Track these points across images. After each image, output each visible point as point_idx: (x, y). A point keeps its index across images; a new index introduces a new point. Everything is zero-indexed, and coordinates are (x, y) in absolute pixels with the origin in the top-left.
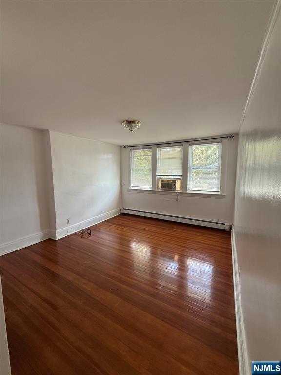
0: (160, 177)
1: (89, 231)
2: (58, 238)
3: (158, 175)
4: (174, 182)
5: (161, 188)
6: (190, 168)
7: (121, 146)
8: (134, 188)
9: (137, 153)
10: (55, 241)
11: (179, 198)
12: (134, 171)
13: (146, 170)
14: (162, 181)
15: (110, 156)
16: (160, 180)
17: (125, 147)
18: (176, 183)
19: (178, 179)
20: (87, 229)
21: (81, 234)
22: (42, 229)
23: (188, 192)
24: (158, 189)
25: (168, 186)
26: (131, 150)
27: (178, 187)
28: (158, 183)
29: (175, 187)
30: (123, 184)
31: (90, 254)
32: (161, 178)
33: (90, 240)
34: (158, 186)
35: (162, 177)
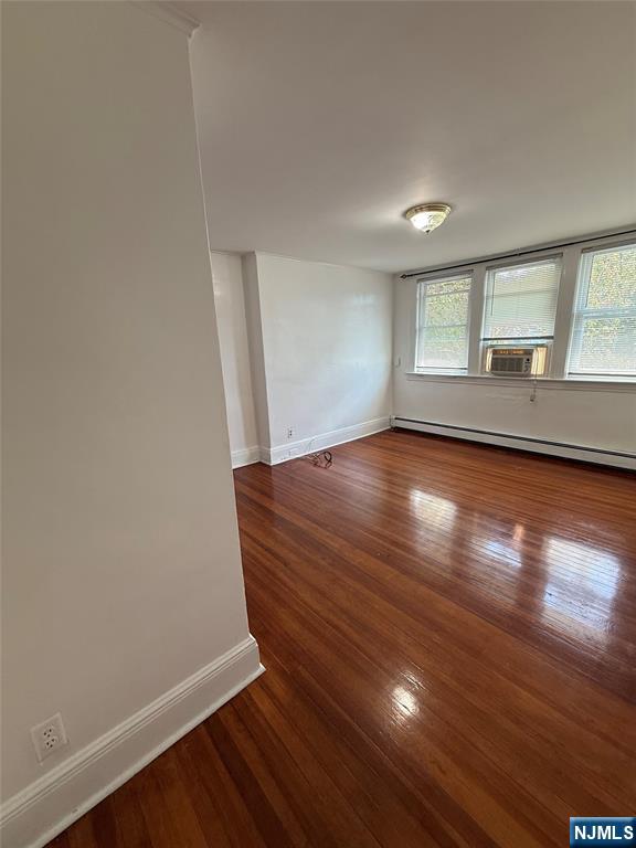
0: (489, 342)
1: (329, 456)
2: (274, 462)
3: (485, 339)
4: (529, 353)
5: (492, 369)
6: (579, 316)
7: (394, 276)
8: (422, 372)
9: (432, 287)
10: (269, 467)
11: (540, 393)
12: (425, 333)
13: (453, 329)
14: (495, 352)
15: (370, 300)
16: (490, 351)
17: (404, 277)
18: (534, 354)
19: (542, 346)
20: (325, 452)
21: (313, 460)
22: (248, 444)
23: (567, 378)
24: (484, 372)
25: (510, 364)
26: (419, 280)
27: (538, 366)
28: (484, 358)
29: (528, 367)
30: (396, 363)
31: (332, 493)
32: (492, 346)
33: (331, 471)
34: (483, 366)
35: (495, 342)
